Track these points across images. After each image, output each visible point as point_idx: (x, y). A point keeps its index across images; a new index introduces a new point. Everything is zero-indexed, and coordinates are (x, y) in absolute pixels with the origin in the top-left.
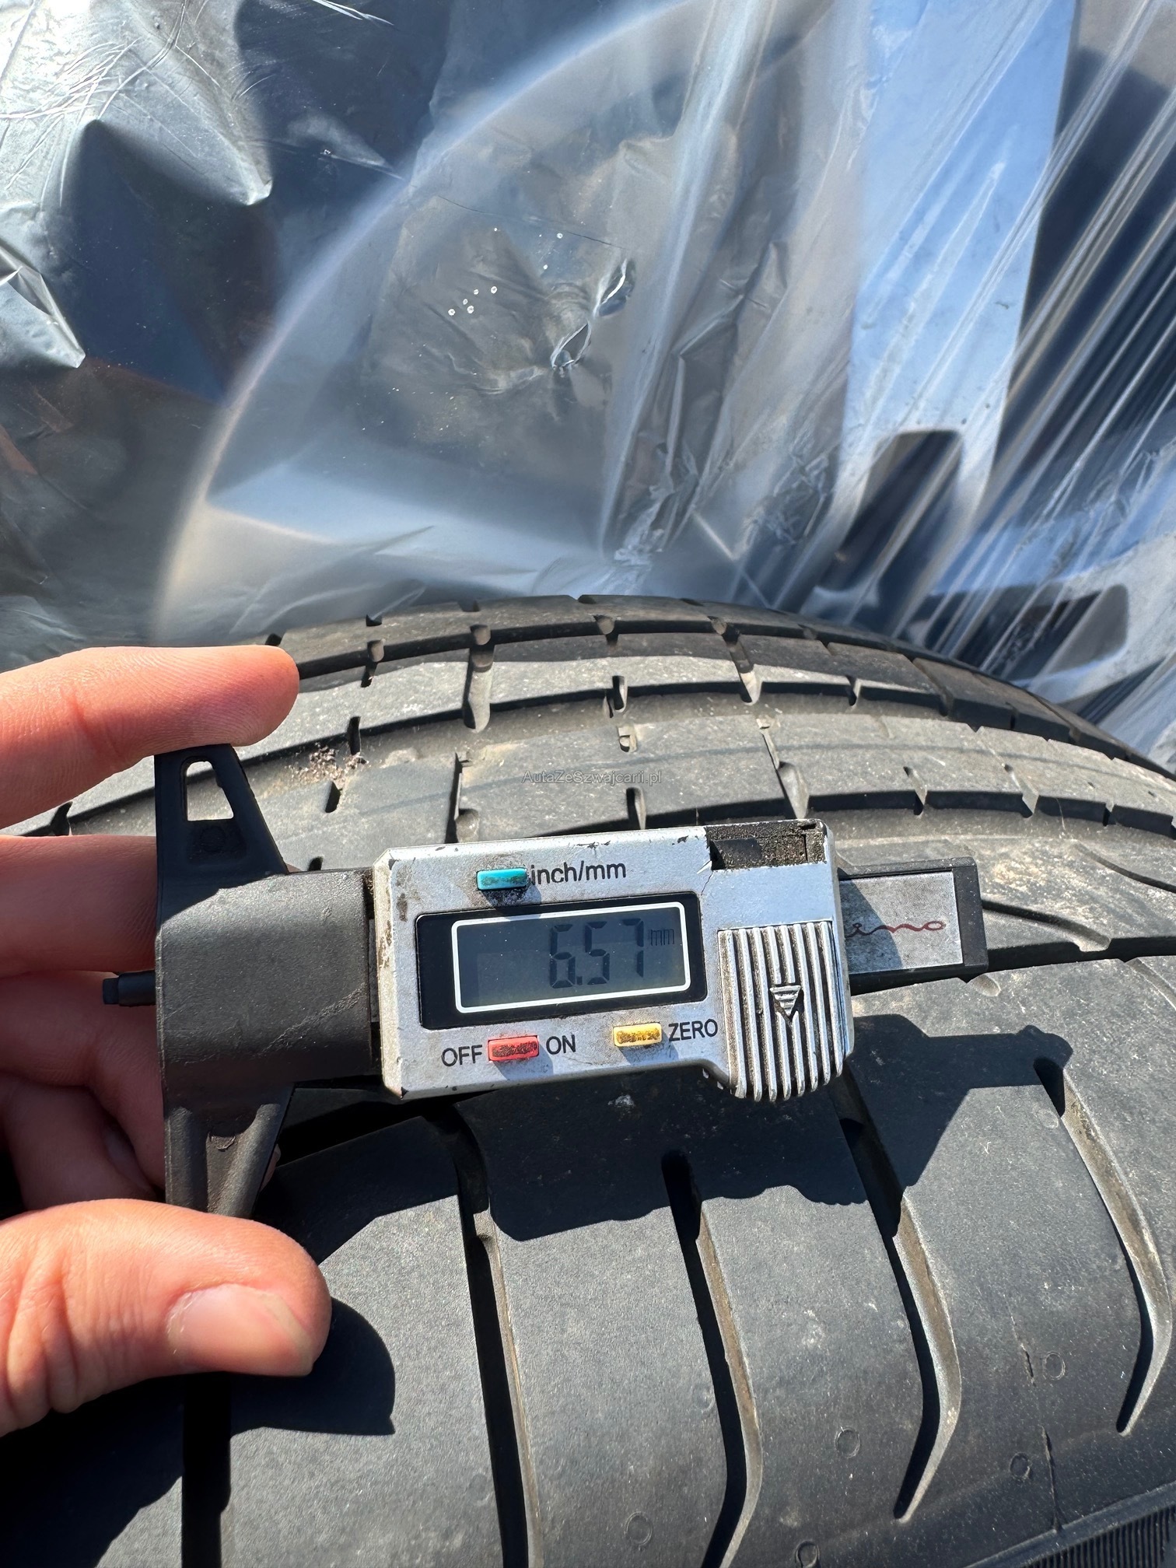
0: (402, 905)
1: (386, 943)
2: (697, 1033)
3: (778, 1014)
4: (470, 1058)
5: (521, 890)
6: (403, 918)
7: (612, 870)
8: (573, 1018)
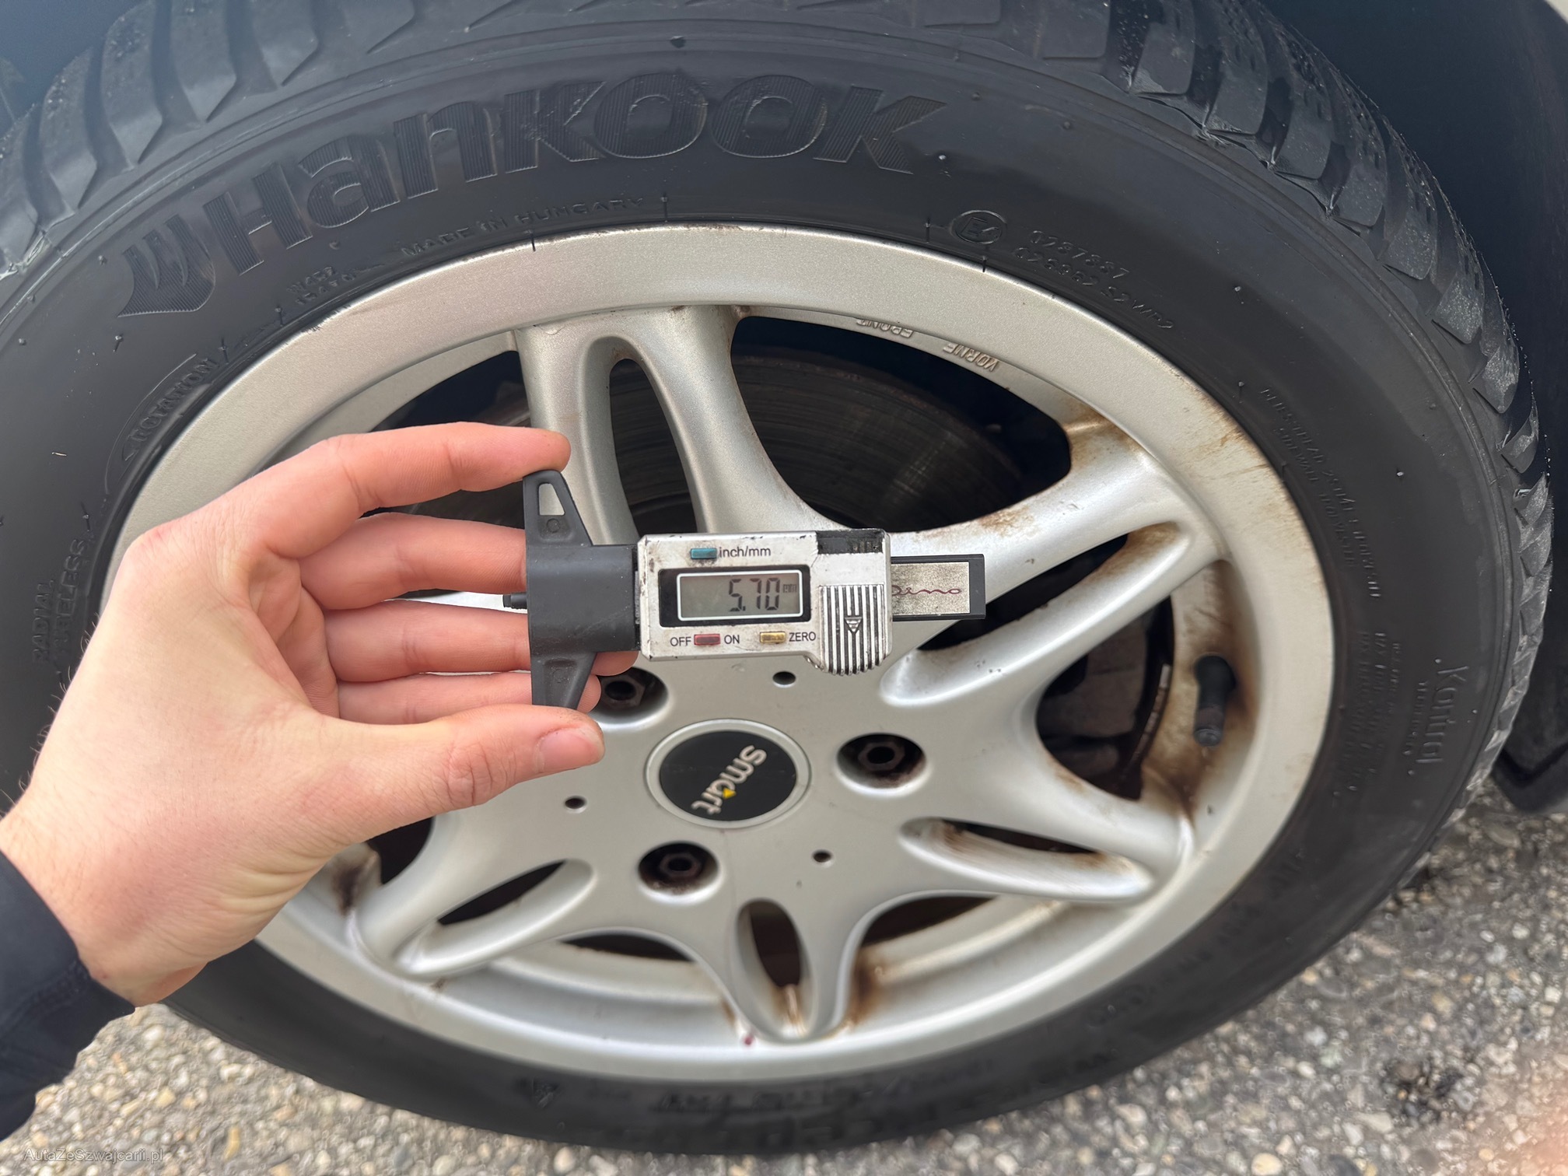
0: (652, 564)
1: (643, 583)
2: (805, 638)
3: (849, 632)
4: (685, 643)
5: (714, 559)
6: (652, 571)
7: (763, 551)
8: (739, 626)
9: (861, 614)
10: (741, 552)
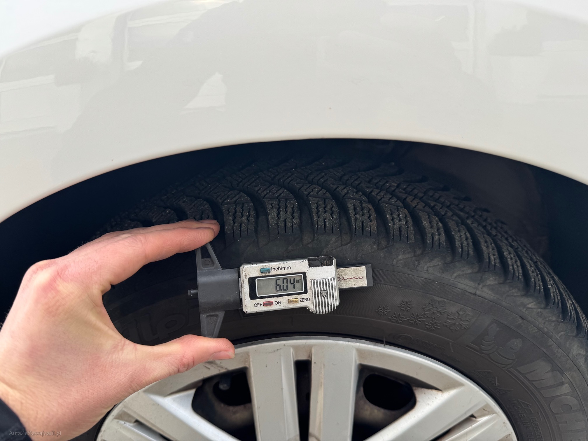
0: (246, 275)
1: (243, 283)
2: (306, 300)
4: (260, 305)
5: (269, 272)
6: (246, 278)
7: (288, 268)
8: (280, 297)
9: (327, 290)
10: (279, 268)
